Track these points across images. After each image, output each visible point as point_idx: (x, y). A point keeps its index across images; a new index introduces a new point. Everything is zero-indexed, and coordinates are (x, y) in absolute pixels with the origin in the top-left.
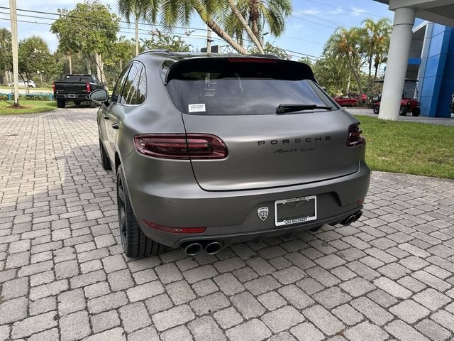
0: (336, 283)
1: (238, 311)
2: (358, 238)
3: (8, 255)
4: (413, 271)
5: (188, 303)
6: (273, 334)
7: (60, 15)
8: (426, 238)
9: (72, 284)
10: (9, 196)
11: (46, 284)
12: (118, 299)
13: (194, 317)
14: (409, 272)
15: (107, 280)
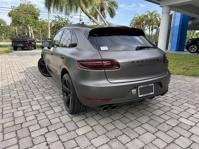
0: (164, 121)
1: (127, 136)
2: (166, 102)
3: (14, 118)
4: (193, 114)
5: (105, 134)
6: (146, 144)
7: (12, 9)
8: (193, 100)
9: (49, 129)
10: (5, 91)
11: (37, 130)
12: (73, 134)
13: (109, 140)
14: (191, 115)
15: (65, 126)
